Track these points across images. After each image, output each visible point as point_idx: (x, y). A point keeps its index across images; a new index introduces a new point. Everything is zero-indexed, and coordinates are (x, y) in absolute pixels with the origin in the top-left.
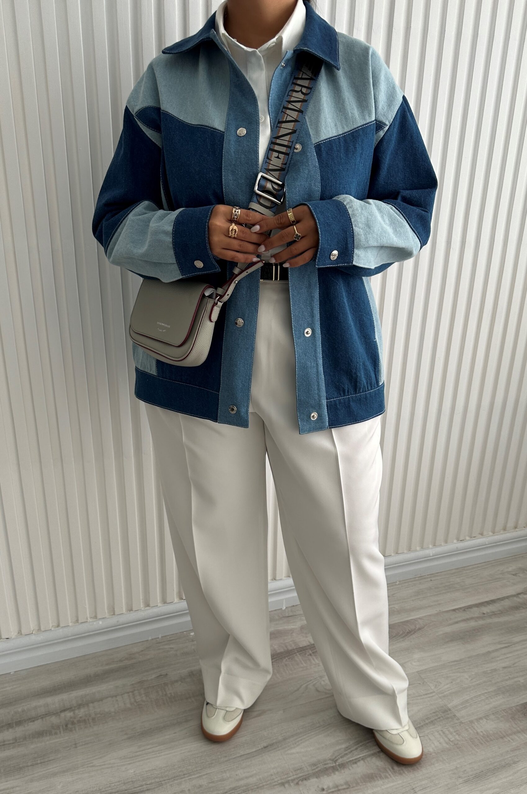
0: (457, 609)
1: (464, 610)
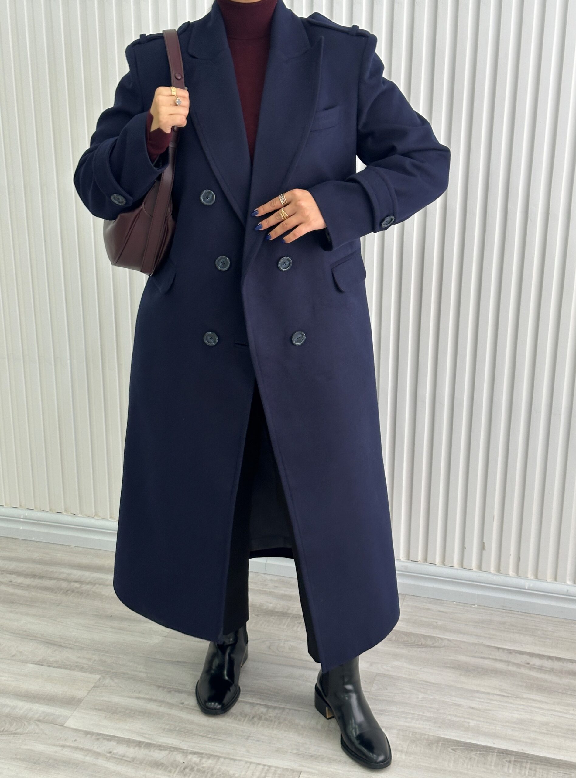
0: (504, 649)
1: (511, 653)
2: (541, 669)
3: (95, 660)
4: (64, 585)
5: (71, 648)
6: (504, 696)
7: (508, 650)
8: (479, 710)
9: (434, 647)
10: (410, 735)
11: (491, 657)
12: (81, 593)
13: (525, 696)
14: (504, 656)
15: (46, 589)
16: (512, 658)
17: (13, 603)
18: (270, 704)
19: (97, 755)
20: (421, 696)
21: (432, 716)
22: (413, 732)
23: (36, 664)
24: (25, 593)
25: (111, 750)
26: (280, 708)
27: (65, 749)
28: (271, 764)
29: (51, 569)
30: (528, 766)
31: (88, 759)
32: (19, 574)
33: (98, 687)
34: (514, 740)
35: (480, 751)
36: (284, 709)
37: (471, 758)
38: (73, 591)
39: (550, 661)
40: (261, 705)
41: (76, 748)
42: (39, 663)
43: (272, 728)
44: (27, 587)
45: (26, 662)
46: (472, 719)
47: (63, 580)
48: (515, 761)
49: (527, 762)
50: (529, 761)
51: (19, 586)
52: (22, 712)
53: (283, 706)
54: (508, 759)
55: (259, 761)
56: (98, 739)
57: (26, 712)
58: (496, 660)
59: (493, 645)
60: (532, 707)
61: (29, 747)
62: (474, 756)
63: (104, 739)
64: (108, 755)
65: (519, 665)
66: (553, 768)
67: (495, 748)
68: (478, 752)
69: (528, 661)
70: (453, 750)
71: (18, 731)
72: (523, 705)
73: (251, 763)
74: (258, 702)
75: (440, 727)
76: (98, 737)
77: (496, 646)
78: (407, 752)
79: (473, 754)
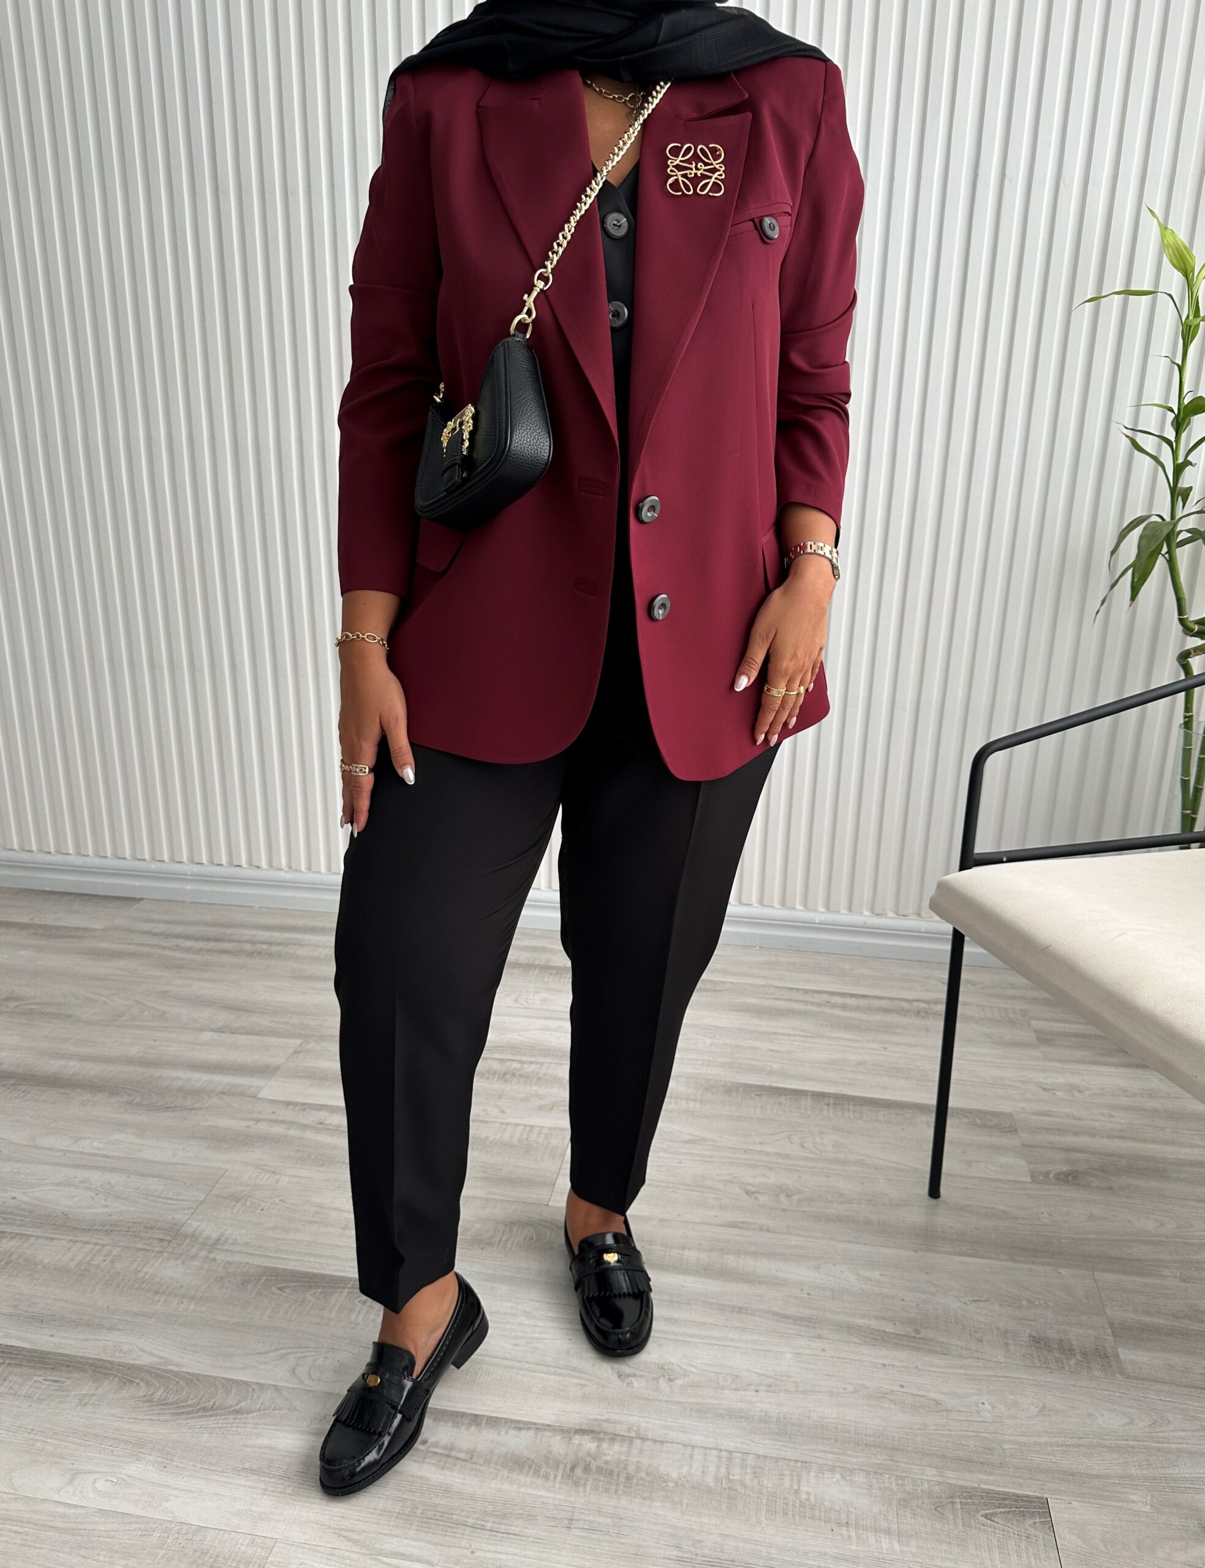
2: (844, 1007)
3: (294, 1024)
4: (248, 947)
5: (260, 1012)
6: (807, 1036)
7: (803, 989)
8: (781, 1052)
9: (716, 991)
10: (703, 1082)
11: (785, 998)
12: (270, 955)
13: (834, 1035)
14: (801, 997)
15: (224, 952)
16: (808, 998)
17: (181, 967)
18: (524, 1059)
19: (304, 1127)
20: (708, 1041)
21: (725, 1060)
22: (706, 1079)
23: (215, 1031)
24: (198, 957)
25: (322, 1120)
26: (537, 1063)
27: (259, 1123)
28: (532, 1124)
29: (229, 931)
30: (851, 1108)
31: (292, 1132)
32: (188, 937)
33: (300, 1052)
34: (830, 1082)
35: (790, 1095)
36: (542, 1064)
37: (780, 1104)
38: (260, 953)
39: (853, 999)
40: (512, 1060)
41: (276, 1121)
42: (220, 1030)
43: (530, 1084)
44: (200, 951)
45: (202, 1030)
46: (775, 1062)
47: (246, 942)
48: (834, 1104)
49: (849, 1104)
50: (852, 1103)
51: (188, 950)
52: (199, 1084)
53: (541, 1060)
54: (826, 1102)
55: (518, 1121)
56: (304, 1110)
57: (205, 1085)
58: (791, 1000)
59: (785, 985)
60: (843, 1046)
61: (211, 1123)
62: (784, 1101)
63: (312, 1109)
64: (319, 1126)
65: (818, 1005)
66: (882, 1109)
67: (808, 1091)
68: (788, 1097)
69: (828, 1000)
70: (757, 1095)
71: (196, 1105)
72: (832, 1045)
73: (507, 1124)
74: (509, 1058)
75: (737, 1072)
76: (304, 1107)
77: (789, 986)
78: (701, 1102)
79: (782, 1099)
